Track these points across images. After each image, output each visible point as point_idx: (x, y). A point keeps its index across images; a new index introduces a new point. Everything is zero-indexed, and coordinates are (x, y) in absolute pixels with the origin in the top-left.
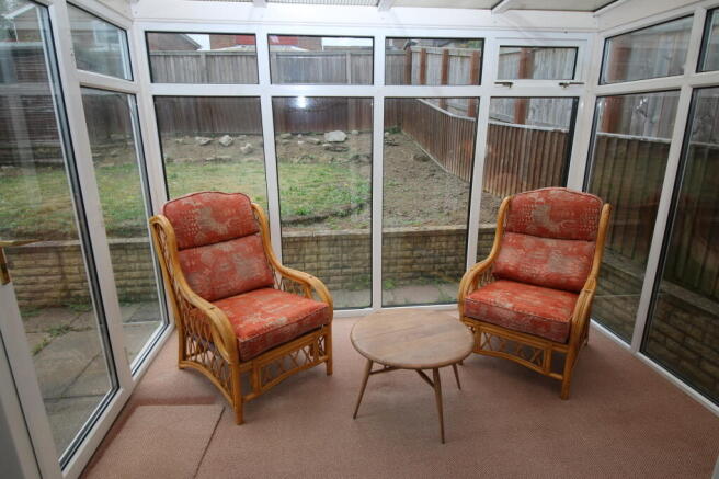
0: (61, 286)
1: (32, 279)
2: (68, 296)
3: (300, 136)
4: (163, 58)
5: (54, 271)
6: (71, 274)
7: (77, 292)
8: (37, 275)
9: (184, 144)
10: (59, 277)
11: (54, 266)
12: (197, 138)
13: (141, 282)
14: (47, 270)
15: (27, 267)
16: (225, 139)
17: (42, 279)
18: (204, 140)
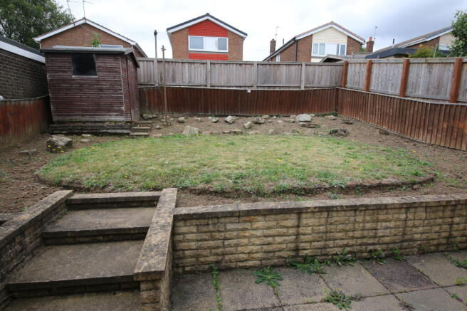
0: (292, 246)
1: (270, 239)
2: (297, 256)
3: (275, 117)
4: (180, 64)
5: (291, 231)
6: (304, 234)
7: (306, 252)
8: (274, 236)
9: (201, 121)
10: (294, 237)
11: (293, 227)
12: (210, 118)
13: (359, 241)
14: (285, 230)
15: (269, 228)
16: (229, 118)
17: (279, 239)
18: (214, 119)
